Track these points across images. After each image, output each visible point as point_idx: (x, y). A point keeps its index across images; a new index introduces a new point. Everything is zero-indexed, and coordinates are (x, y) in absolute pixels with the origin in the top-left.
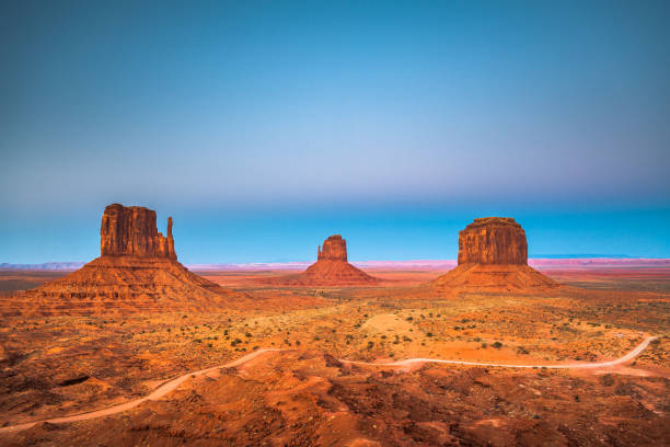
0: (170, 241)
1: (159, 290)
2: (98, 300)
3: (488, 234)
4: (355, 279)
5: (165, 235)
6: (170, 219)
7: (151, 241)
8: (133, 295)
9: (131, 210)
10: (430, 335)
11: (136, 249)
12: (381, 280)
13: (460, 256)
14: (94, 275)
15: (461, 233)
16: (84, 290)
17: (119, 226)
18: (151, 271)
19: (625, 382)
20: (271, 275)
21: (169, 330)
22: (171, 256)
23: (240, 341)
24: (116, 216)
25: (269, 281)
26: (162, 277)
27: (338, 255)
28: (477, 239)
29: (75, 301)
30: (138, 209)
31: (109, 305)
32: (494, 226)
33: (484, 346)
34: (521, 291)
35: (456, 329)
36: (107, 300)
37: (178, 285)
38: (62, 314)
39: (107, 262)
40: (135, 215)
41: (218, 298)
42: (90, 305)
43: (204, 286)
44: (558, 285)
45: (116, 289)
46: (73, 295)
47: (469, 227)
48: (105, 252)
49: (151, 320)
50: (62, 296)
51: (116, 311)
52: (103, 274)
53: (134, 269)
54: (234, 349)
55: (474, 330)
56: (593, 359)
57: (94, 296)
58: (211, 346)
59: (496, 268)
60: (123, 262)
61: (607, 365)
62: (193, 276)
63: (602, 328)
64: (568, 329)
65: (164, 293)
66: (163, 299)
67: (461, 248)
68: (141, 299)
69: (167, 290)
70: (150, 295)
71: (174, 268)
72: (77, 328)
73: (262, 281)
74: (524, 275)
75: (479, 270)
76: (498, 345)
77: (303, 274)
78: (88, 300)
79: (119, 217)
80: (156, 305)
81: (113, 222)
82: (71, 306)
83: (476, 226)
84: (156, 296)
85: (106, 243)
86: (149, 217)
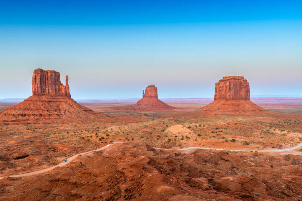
0: (67, 88)
1: (62, 112)
2: (32, 117)
3: (230, 84)
4: (162, 108)
5: (65, 85)
6: (67, 76)
7: (57, 87)
8: (49, 115)
9: (47, 72)
10: (199, 135)
11: (50, 91)
12: (175, 108)
13: (215, 96)
14: (30, 105)
15: (216, 84)
16: (25, 112)
17: (41, 80)
18: (58, 103)
19: (296, 158)
20: (119, 105)
21: (68, 133)
22: (68, 96)
23: (103, 138)
24: (39, 75)
25: (118, 108)
26: (64, 106)
27: (153, 95)
28: (224, 87)
29: (20, 118)
30: (51, 71)
31: (37, 120)
32: (233, 80)
33: (227, 141)
34: (246, 114)
35: (213, 132)
36: (36, 118)
37: (72, 110)
38: (14, 124)
39: (36, 98)
40: (49, 74)
41: (92, 117)
42: (28, 120)
43: (85, 111)
44: (265, 110)
45: (41, 112)
46: (19, 115)
47: (221, 81)
48: (34, 93)
49: (59, 128)
50: (14, 115)
51: (41, 123)
52: (34, 104)
53: (50, 102)
54: (100, 142)
55: (222, 133)
56: (281, 147)
57: (30, 115)
58: (89, 140)
59: (234, 102)
60: (44, 98)
61: (288, 150)
62: (79, 106)
63: (286, 132)
64: (269, 133)
65: (65, 114)
66: (64, 117)
67: (216, 92)
68: (53, 117)
69: (66, 112)
70: (58, 115)
71: (69, 101)
72: (22, 131)
73: (114, 108)
74: (248, 105)
75: (224, 103)
76: (234, 141)
77: (135, 105)
78: (27, 117)
79: (41, 76)
80: (61, 120)
81: (38, 78)
82: (19, 120)
83: (224, 80)
84: (61, 116)
85: (35, 89)
86: (56, 75)
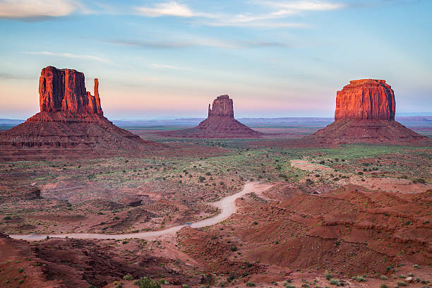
0: (96, 100)
1: (93, 140)
2: (45, 148)
3: (363, 94)
4: (241, 133)
5: (93, 94)
6: (96, 80)
7: (81, 99)
8: (73, 144)
9: (63, 72)
11: (70, 105)
12: (262, 134)
13: (337, 112)
14: (38, 127)
15: (338, 93)
16: (31, 140)
17: (54, 84)
18: (84, 124)
22: (98, 111)
24: (52, 77)
26: (93, 129)
27: (225, 113)
28: (353, 98)
29: (25, 148)
30: (70, 71)
31: (55, 152)
32: (369, 87)
34: (393, 143)
36: (52, 148)
37: (108, 135)
38: (20, 159)
39: (46, 116)
40: (67, 76)
41: (142, 147)
43: (128, 137)
44: (422, 137)
45: (58, 140)
46: (23, 143)
47: (346, 88)
48: (44, 107)
50: (14, 144)
51: (63, 157)
52: (45, 127)
53: (70, 122)
57: (41, 144)
59: (369, 123)
60: (60, 116)
62: (119, 130)
65: (97, 142)
66: (97, 148)
67: (338, 106)
68: (80, 148)
69: (99, 140)
70: (87, 144)
71: (100, 122)
74: (393, 129)
75: (354, 124)
79: (54, 78)
80: (94, 152)
81: (49, 82)
82: (25, 153)
83: (352, 86)
84: (92, 145)
85: (45, 101)
86: (79, 78)
